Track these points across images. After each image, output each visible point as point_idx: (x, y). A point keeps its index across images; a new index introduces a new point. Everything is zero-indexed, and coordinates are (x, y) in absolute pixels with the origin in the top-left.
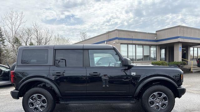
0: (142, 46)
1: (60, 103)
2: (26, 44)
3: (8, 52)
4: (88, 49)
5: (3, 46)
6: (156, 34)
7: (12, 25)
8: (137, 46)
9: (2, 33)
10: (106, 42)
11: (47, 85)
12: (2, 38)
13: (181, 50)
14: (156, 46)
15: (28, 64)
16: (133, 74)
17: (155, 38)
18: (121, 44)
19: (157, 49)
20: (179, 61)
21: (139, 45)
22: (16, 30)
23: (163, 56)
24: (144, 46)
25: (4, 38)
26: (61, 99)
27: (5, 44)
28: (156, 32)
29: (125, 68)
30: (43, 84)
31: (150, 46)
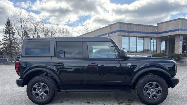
0: (143, 38)
1: (61, 91)
2: (34, 37)
3: (17, 44)
4: (87, 41)
5: (13, 39)
6: (157, 27)
7: (21, 19)
8: (138, 38)
9: (12, 27)
10: (108, 34)
11: (49, 75)
12: (12, 31)
13: (182, 43)
14: (156, 38)
15: (29, 54)
16: (129, 65)
17: (156, 30)
18: (123, 36)
19: (158, 41)
20: (180, 53)
21: (139, 37)
22: (24, 24)
23: (163, 48)
24: (145, 38)
25: (14, 32)
26: (62, 87)
27: (14, 37)
28: (158, 24)
29: (121, 59)
30: (45, 73)
31: (151, 38)
